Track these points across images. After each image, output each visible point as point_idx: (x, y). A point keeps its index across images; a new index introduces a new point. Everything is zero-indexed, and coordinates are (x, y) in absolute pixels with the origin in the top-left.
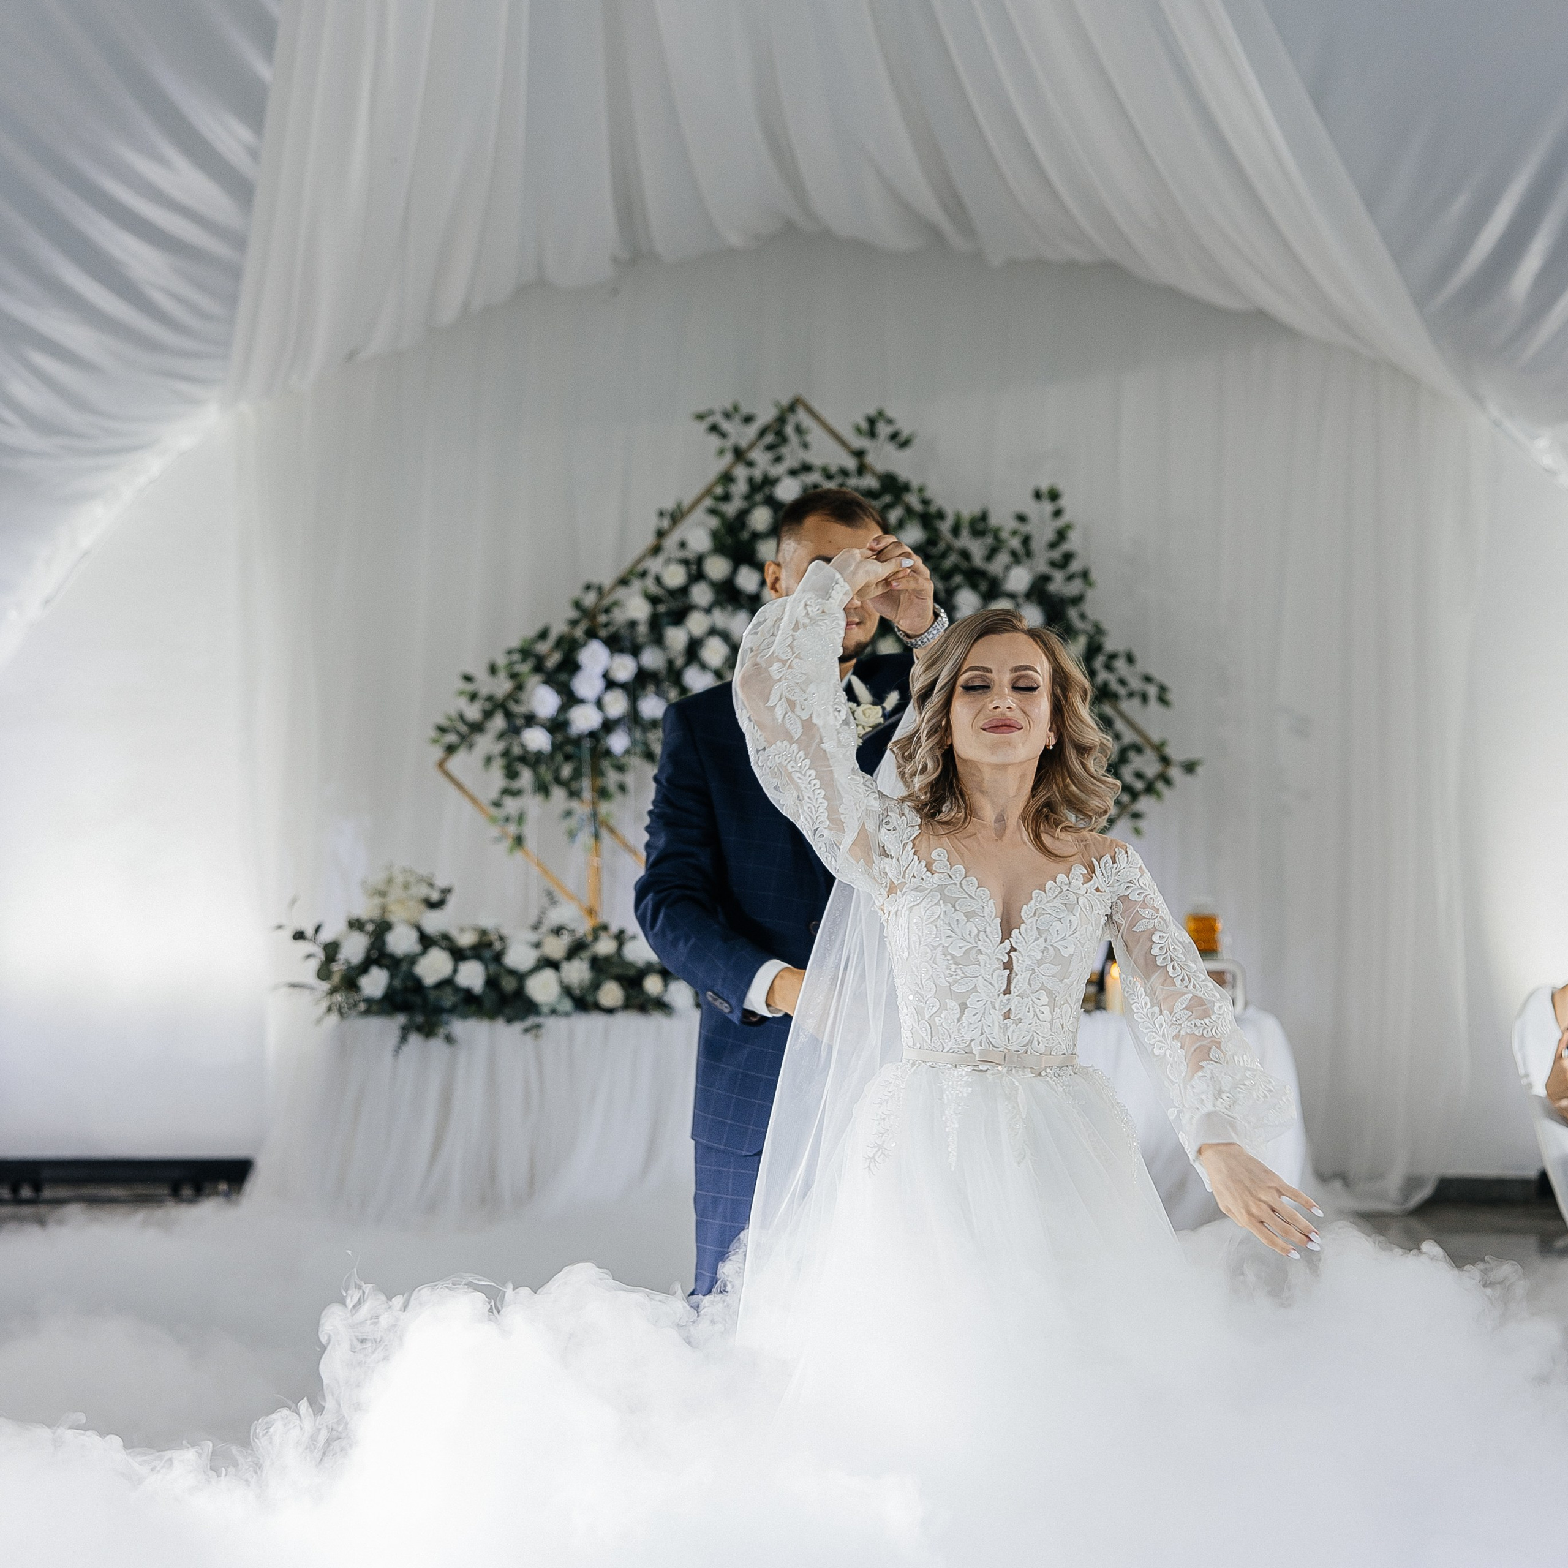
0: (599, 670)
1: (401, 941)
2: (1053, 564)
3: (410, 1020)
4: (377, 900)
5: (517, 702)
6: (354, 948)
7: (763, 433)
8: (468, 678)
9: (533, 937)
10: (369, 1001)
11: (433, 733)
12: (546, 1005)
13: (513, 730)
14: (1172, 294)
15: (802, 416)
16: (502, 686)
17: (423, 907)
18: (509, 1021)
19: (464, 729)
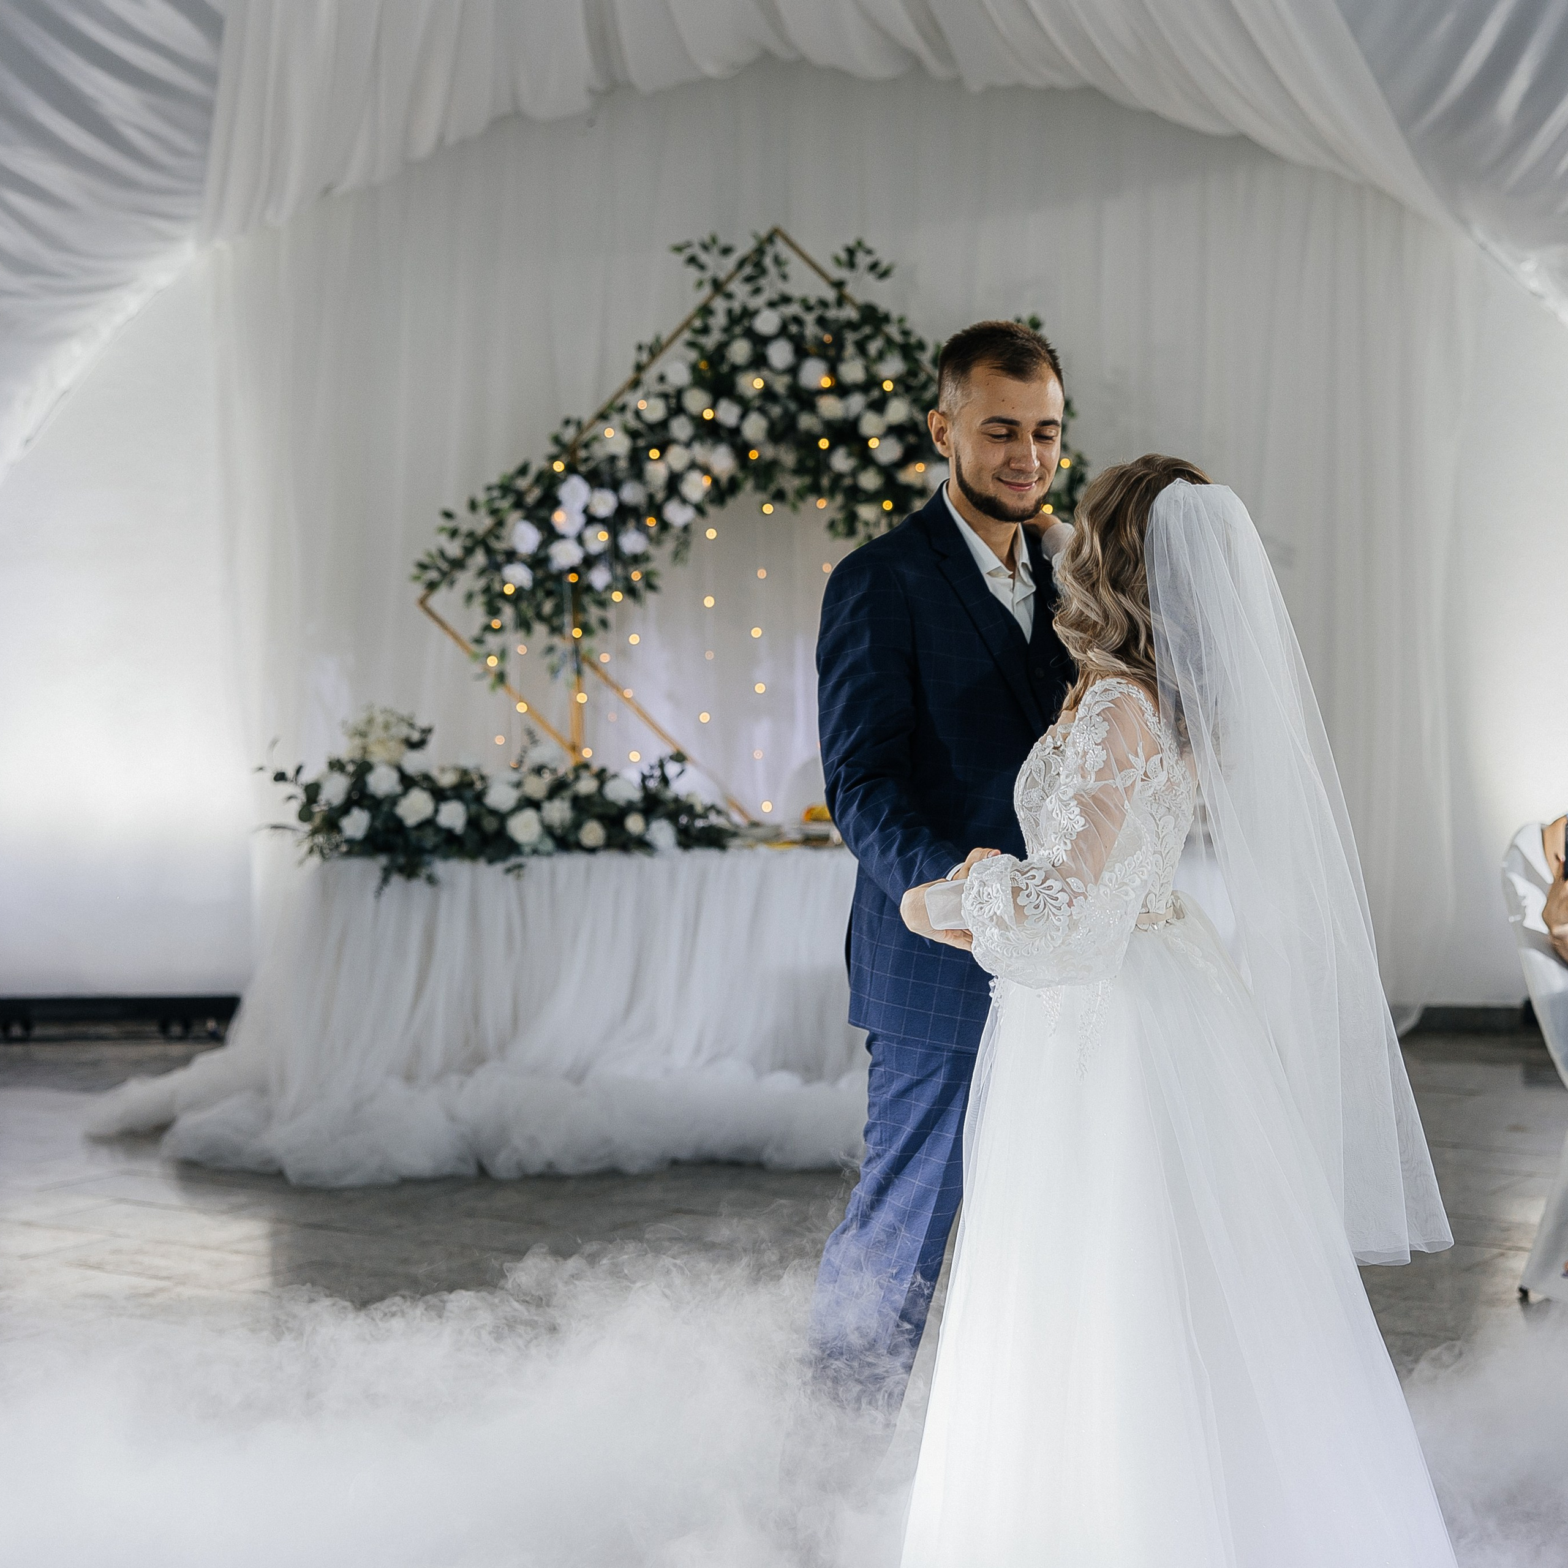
0: (579, 506)
1: (382, 782)
3: (392, 860)
4: (358, 741)
5: (498, 538)
6: (335, 789)
7: (741, 264)
8: (448, 515)
9: (514, 777)
10: (350, 842)
11: (414, 571)
12: (528, 845)
13: (495, 564)
14: (1152, 118)
15: (780, 247)
16: (483, 523)
17: (404, 748)
18: (491, 861)
19: (445, 566)
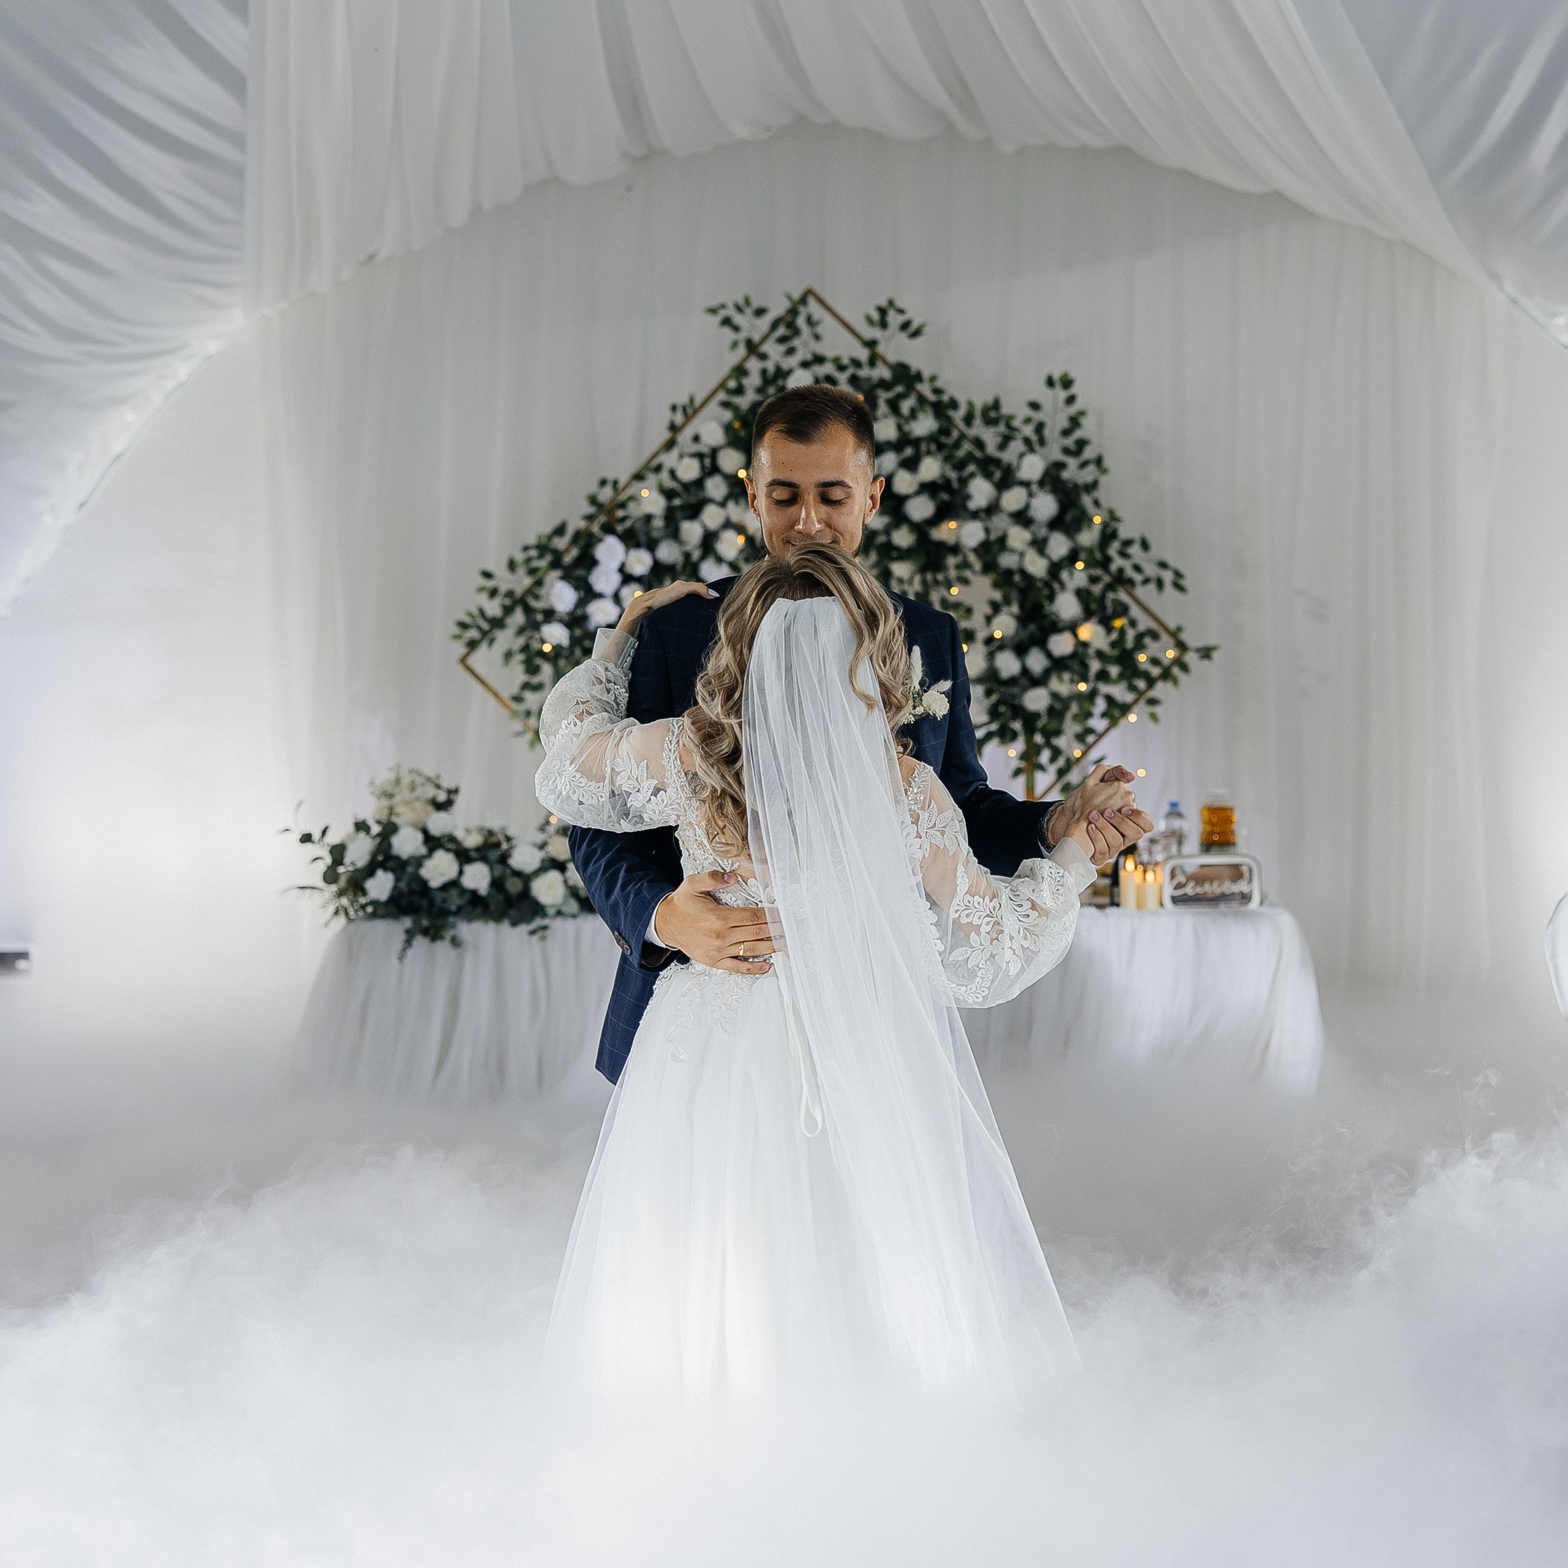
0: (615, 565)
1: (406, 843)
2: (1067, 451)
3: (415, 922)
4: (385, 802)
5: (537, 597)
6: (359, 853)
7: (775, 325)
8: (487, 575)
9: (540, 838)
10: (375, 903)
11: (456, 630)
12: (553, 906)
13: (534, 623)
15: (813, 307)
16: (522, 582)
17: (430, 808)
18: (514, 924)
19: (485, 626)
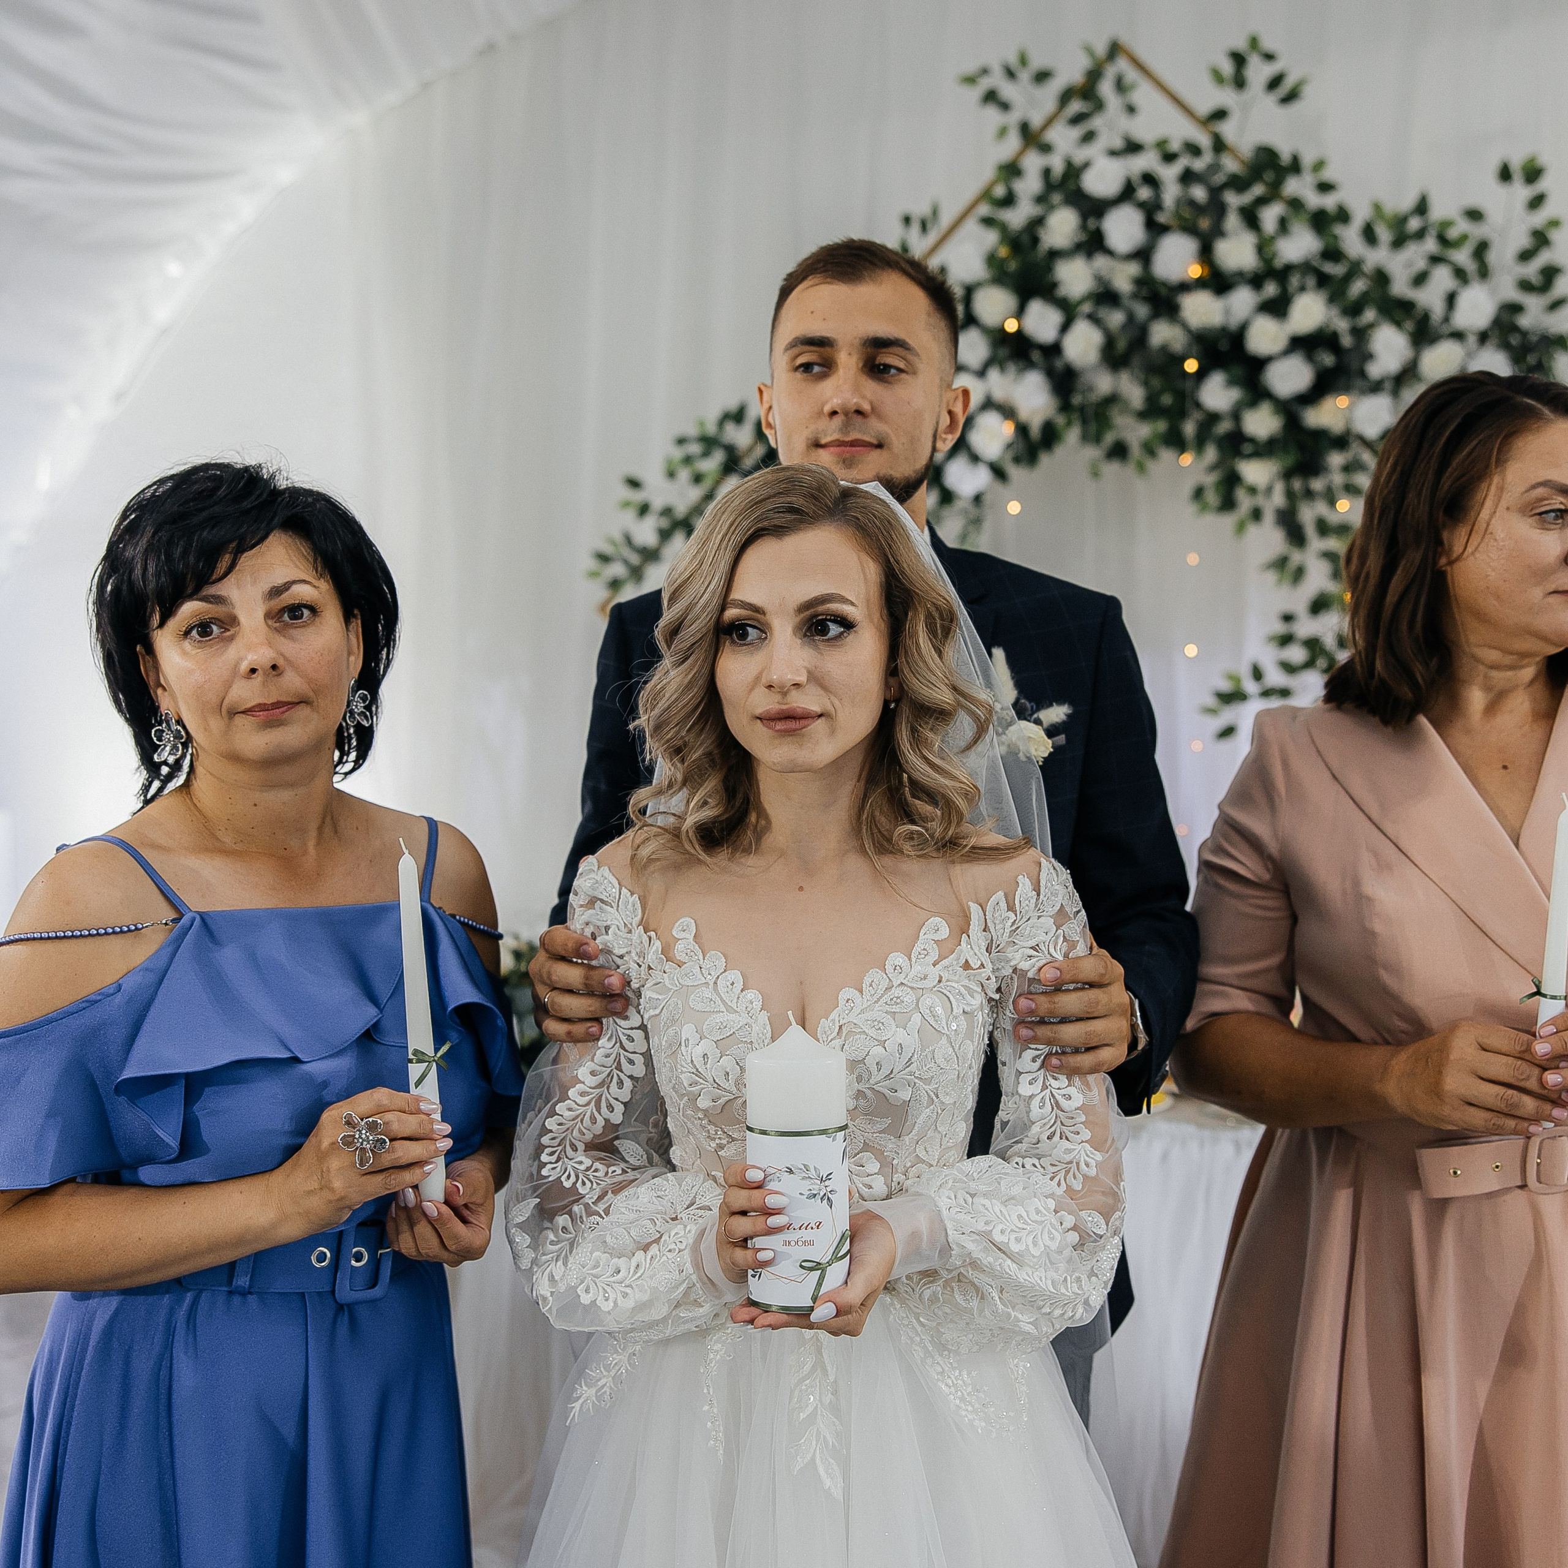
2: (1525, 286)
7: (1066, 97)
8: (634, 484)
11: (592, 564)
19: (635, 559)
